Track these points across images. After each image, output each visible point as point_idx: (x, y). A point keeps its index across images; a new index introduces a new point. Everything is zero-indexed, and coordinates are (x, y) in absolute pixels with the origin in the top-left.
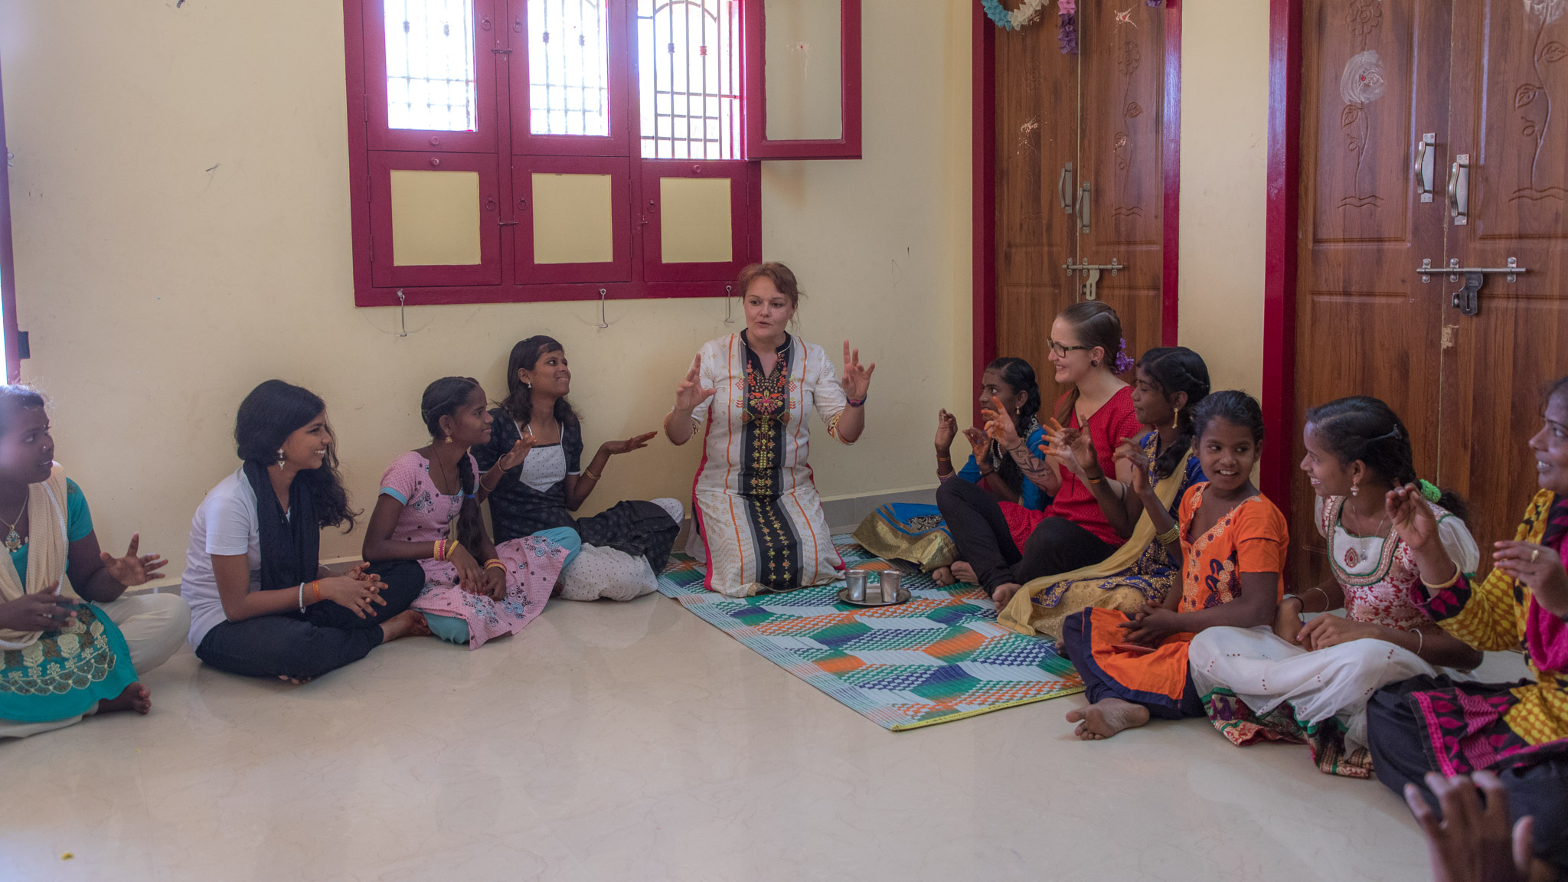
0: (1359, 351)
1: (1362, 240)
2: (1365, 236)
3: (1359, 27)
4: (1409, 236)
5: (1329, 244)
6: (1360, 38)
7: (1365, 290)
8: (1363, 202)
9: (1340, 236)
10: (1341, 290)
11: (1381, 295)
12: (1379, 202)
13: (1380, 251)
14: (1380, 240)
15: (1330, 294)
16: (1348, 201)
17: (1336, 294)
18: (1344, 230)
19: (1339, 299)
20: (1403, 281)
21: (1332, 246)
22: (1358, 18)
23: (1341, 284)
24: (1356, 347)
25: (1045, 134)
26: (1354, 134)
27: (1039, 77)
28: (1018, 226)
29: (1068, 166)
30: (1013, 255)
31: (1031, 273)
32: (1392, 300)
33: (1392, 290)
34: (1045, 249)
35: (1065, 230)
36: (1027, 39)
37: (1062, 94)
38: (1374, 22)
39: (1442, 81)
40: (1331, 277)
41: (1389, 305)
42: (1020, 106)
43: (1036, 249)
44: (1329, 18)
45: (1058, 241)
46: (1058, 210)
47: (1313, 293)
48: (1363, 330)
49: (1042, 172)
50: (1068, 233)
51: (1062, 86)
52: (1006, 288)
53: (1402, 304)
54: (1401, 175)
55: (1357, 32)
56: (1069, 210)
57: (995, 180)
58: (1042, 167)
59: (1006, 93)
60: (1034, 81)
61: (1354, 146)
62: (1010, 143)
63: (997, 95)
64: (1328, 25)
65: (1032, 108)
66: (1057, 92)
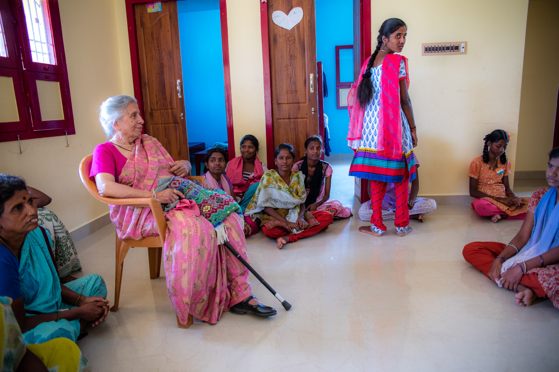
1: (293, 103)
2: (294, 102)
3: (288, 42)
4: (307, 102)
5: (283, 105)
6: (289, 46)
7: (295, 117)
8: (293, 92)
9: (286, 102)
10: (288, 117)
11: (300, 118)
12: (298, 92)
13: (299, 106)
14: (299, 103)
15: (284, 119)
16: (288, 92)
17: (286, 119)
18: (287, 101)
19: (287, 120)
20: (306, 114)
22: (288, 40)
23: (287, 116)
24: (293, 133)
25: (166, 70)
26: (289, 73)
27: (161, 49)
28: (155, 103)
29: (179, 81)
30: (154, 113)
31: (163, 119)
32: (303, 120)
33: (303, 117)
34: (170, 111)
35: (178, 104)
36: (154, 35)
37: (173, 56)
38: (293, 42)
39: (314, 59)
40: (284, 114)
41: (302, 121)
42: (153, 59)
43: (165, 111)
44: (278, 39)
45: (176, 107)
46: (175, 97)
47: (278, 119)
48: (295, 129)
49: (166, 83)
50: (180, 104)
51: (173, 53)
52: (151, 126)
53: (306, 120)
54: (304, 85)
55: (288, 44)
56: (180, 97)
57: (142, 86)
58: (165, 82)
59: (144, 54)
60: (159, 50)
61: (289, 76)
62: (149, 73)
63: (140, 55)
64: (278, 41)
65: (158, 60)
66: (171, 55)
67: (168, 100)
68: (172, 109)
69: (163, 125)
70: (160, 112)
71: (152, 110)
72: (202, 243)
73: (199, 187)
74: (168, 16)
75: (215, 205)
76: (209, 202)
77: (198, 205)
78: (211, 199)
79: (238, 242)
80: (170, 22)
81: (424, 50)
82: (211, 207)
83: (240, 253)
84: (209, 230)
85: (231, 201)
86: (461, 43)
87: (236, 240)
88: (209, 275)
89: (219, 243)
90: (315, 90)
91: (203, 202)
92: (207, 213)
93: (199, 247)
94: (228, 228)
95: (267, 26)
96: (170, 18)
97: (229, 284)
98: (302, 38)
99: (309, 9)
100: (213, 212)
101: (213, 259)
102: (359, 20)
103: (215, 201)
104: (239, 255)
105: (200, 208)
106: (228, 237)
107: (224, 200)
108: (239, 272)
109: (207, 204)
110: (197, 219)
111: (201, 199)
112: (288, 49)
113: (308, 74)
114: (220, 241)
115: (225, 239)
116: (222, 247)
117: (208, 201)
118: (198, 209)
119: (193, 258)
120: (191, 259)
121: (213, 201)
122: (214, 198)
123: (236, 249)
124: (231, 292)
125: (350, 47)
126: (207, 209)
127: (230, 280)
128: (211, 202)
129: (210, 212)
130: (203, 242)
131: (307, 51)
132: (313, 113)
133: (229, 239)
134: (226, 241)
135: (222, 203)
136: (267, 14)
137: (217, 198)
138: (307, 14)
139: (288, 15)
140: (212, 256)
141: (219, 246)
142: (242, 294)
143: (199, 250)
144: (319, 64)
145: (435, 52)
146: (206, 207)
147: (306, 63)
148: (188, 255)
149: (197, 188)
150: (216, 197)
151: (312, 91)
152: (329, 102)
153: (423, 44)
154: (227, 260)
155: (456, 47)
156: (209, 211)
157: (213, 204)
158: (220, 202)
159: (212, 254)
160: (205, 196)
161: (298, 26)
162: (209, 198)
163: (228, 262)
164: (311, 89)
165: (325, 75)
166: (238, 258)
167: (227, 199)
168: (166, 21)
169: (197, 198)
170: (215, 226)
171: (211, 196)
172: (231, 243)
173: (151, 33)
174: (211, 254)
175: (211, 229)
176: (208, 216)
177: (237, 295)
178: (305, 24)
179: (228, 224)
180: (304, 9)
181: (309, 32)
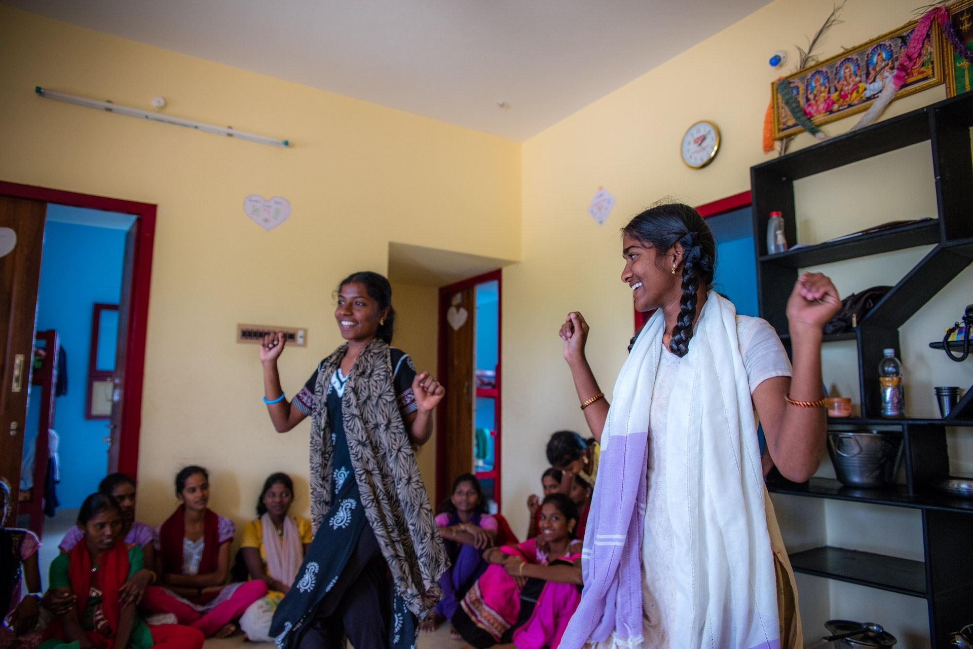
81: (240, 334)
90: (24, 386)
113: (11, 351)
125: (114, 308)
132: (12, 433)
138: (25, 243)
147: (10, 333)
151: (16, 388)
153: (239, 325)
164: (14, 385)
178: (18, 260)
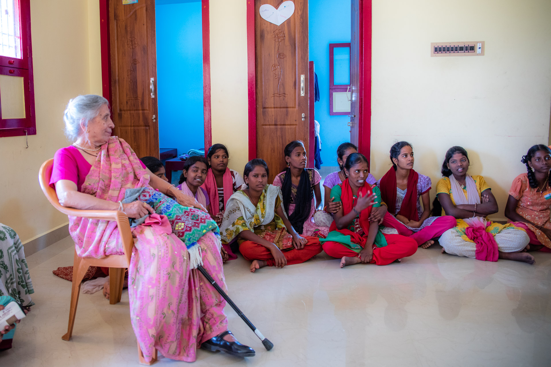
0: (281, 143)
1: (280, 108)
2: (282, 106)
3: (277, 39)
4: (297, 106)
5: (268, 109)
6: (277, 43)
7: (282, 124)
9: (273, 106)
10: (274, 124)
11: (288, 125)
12: (286, 96)
13: (287, 111)
14: (287, 108)
15: (270, 125)
16: (275, 95)
17: (272, 125)
18: (274, 104)
19: (273, 127)
20: (296, 120)
21: (270, 109)
22: (276, 36)
23: (274, 122)
24: (280, 142)
25: (139, 67)
26: (277, 73)
27: (135, 44)
28: (125, 103)
29: (152, 79)
30: (123, 114)
31: (133, 121)
32: (292, 126)
33: (292, 123)
34: (141, 112)
35: (151, 104)
36: (128, 28)
37: (148, 51)
38: (282, 39)
39: (306, 59)
40: (270, 120)
41: (291, 128)
42: (125, 55)
43: (136, 112)
44: (266, 35)
45: (147, 108)
46: (147, 96)
47: (263, 125)
48: (282, 137)
49: (138, 81)
50: (152, 105)
51: (148, 48)
52: (119, 128)
53: (295, 128)
54: (294, 87)
55: (276, 41)
56: (153, 97)
57: (112, 84)
58: (138, 79)
59: (116, 49)
60: (132, 45)
61: (277, 77)
62: (120, 69)
63: (111, 49)
64: (265, 37)
65: (131, 56)
66: (145, 50)
67: (140, 99)
68: (143, 110)
69: (133, 128)
70: (130, 113)
71: (120, 110)
72: (173, 265)
73: (172, 201)
74: (145, 8)
75: (189, 223)
76: (183, 219)
77: (170, 221)
78: (185, 215)
79: (214, 267)
80: (147, 14)
81: (433, 50)
82: (185, 225)
83: (216, 279)
84: (182, 251)
85: (208, 219)
86: (477, 42)
87: (212, 264)
88: (180, 305)
89: (191, 267)
90: (306, 93)
91: (176, 219)
92: (180, 231)
93: (169, 270)
94: (203, 249)
95: (254, 21)
96: (146, 10)
97: (203, 315)
98: (293, 34)
99: (301, 3)
100: (186, 231)
101: (184, 286)
102: (357, 15)
103: (190, 217)
104: (214, 282)
105: (172, 225)
106: (203, 261)
107: (200, 217)
108: (214, 302)
109: (181, 221)
110: (168, 237)
111: (174, 215)
112: (277, 46)
113: (298, 75)
114: (194, 265)
115: (199, 263)
116: (196, 272)
117: (182, 217)
118: (170, 226)
119: (162, 282)
120: (160, 283)
121: (188, 218)
122: (189, 214)
123: (212, 275)
124: (205, 326)
125: (348, 45)
126: (180, 226)
127: (204, 311)
128: (185, 219)
129: (184, 231)
130: (175, 264)
131: (299, 49)
132: (303, 119)
133: (203, 262)
134: (199, 265)
135: (198, 220)
136: (254, 7)
137: (192, 214)
138: (299, 8)
139: (277, 9)
140: (183, 281)
141: (193, 270)
142: (217, 327)
143: (170, 273)
144: (312, 63)
145: (446, 53)
146: (180, 224)
147: (297, 63)
148: (156, 279)
149: (169, 202)
150: (190, 213)
151: (302, 94)
152: (321, 107)
153: (432, 44)
154: (201, 286)
155: (471, 47)
156: (182, 229)
157: (187, 221)
158: (196, 219)
159: (184, 279)
160: (178, 212)
161: (288, 21)
162: (183, 214)
163: (202, 289)
164: (302, 92)
165: (317, 76)
166: (213, 285)
167: (203, 216)
168: (142, 14)
169: (170, 213)
170: (188, 247)
171: (185, 212)
172: (205, 267)
173: (125, 26)
174: (182, 279)
175: (184, 250)
176: (181, 234)
177: (211, 328)
178: (296, 19)
179: (203, 245)
180: (296, 3)
181: (301, 29)
